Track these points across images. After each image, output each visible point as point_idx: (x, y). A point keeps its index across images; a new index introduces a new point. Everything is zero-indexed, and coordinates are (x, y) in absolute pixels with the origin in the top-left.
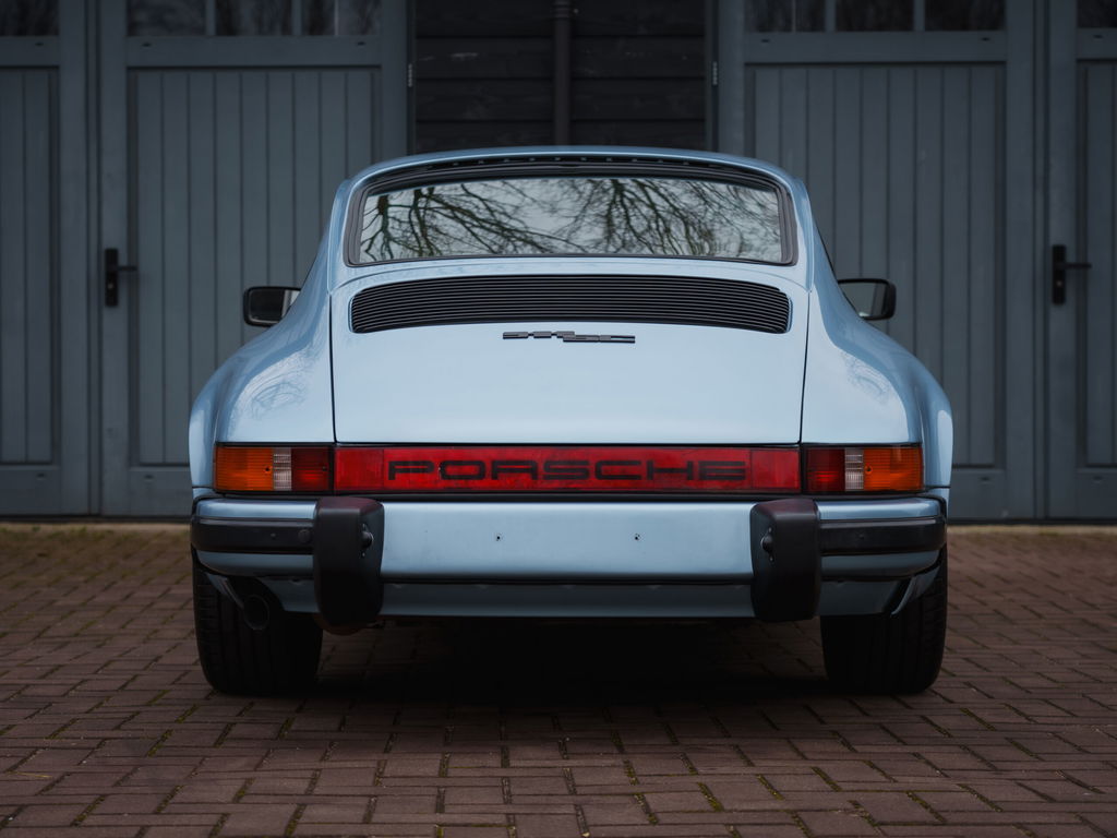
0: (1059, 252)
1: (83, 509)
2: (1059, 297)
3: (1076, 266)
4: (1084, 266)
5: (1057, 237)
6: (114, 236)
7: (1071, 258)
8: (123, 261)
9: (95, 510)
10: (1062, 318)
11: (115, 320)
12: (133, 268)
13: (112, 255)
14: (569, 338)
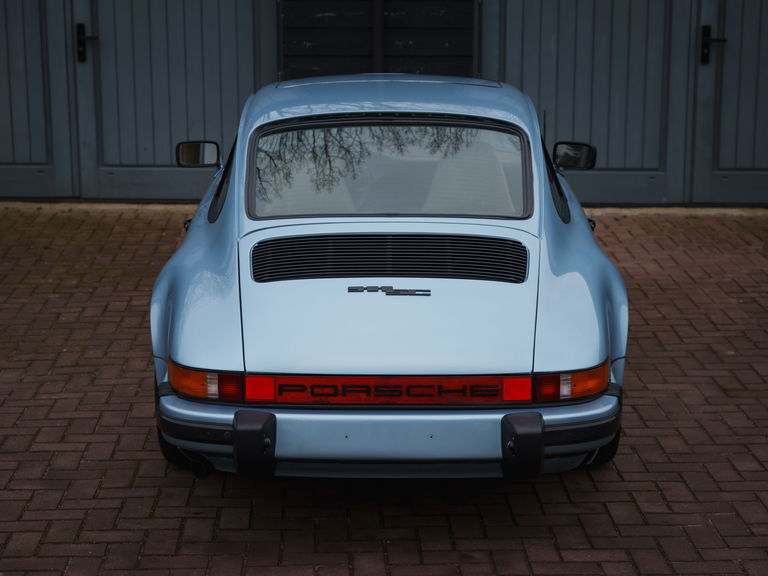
0: (706, 30)
1: (69, 193)
2: (705, 60)
3: (718, 40)
4: (722, 41)
5: (704, 21)
6: (82, 15)
7: (714, 35)
8: (88, 32)
9: (77, 194)
10: (706, 74)
11: (84, 71)
12: (95, 38)
13: (81, 28)
14: (390, 291)
